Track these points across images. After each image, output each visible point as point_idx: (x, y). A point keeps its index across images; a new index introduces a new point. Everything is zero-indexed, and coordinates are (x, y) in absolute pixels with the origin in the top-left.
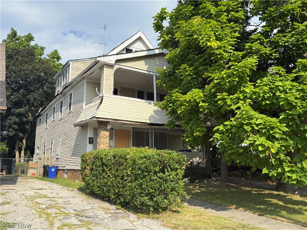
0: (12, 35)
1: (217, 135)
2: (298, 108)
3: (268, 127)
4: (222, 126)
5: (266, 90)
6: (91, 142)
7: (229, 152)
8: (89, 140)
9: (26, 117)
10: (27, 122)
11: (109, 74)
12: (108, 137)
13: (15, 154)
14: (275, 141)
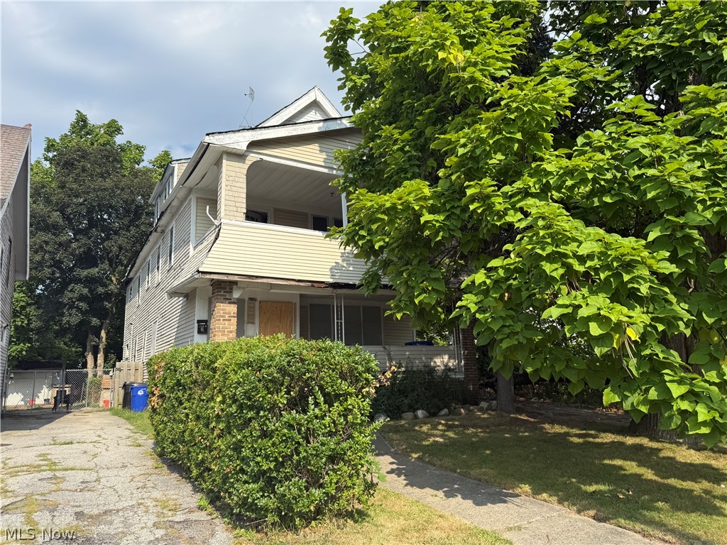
0: (78, 125)
1: (469, 301)
2: (700, 207)
3: (615, 264)
4: (483, 271)
5: (601, 163)
6: (202, 330)
7: (504, 345)
8: (199, 326)
9: (105, 286)
10: (108, 296)
11: (234, 174)
12: (234, 317)
13: (86, 360)
14: (636, 307)
